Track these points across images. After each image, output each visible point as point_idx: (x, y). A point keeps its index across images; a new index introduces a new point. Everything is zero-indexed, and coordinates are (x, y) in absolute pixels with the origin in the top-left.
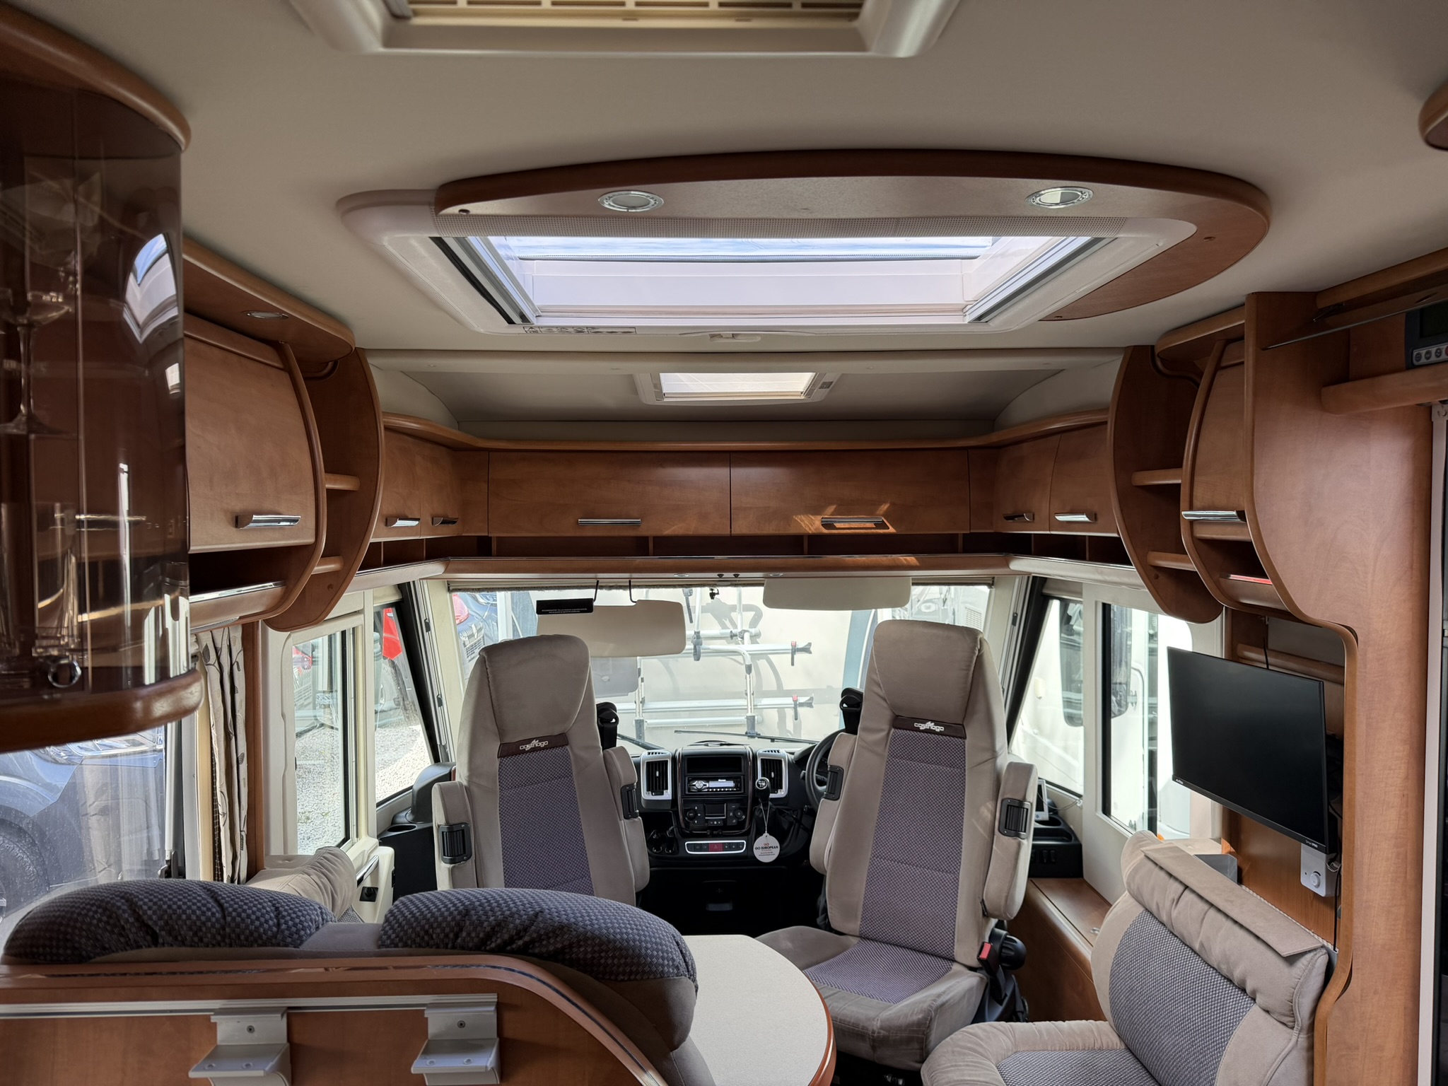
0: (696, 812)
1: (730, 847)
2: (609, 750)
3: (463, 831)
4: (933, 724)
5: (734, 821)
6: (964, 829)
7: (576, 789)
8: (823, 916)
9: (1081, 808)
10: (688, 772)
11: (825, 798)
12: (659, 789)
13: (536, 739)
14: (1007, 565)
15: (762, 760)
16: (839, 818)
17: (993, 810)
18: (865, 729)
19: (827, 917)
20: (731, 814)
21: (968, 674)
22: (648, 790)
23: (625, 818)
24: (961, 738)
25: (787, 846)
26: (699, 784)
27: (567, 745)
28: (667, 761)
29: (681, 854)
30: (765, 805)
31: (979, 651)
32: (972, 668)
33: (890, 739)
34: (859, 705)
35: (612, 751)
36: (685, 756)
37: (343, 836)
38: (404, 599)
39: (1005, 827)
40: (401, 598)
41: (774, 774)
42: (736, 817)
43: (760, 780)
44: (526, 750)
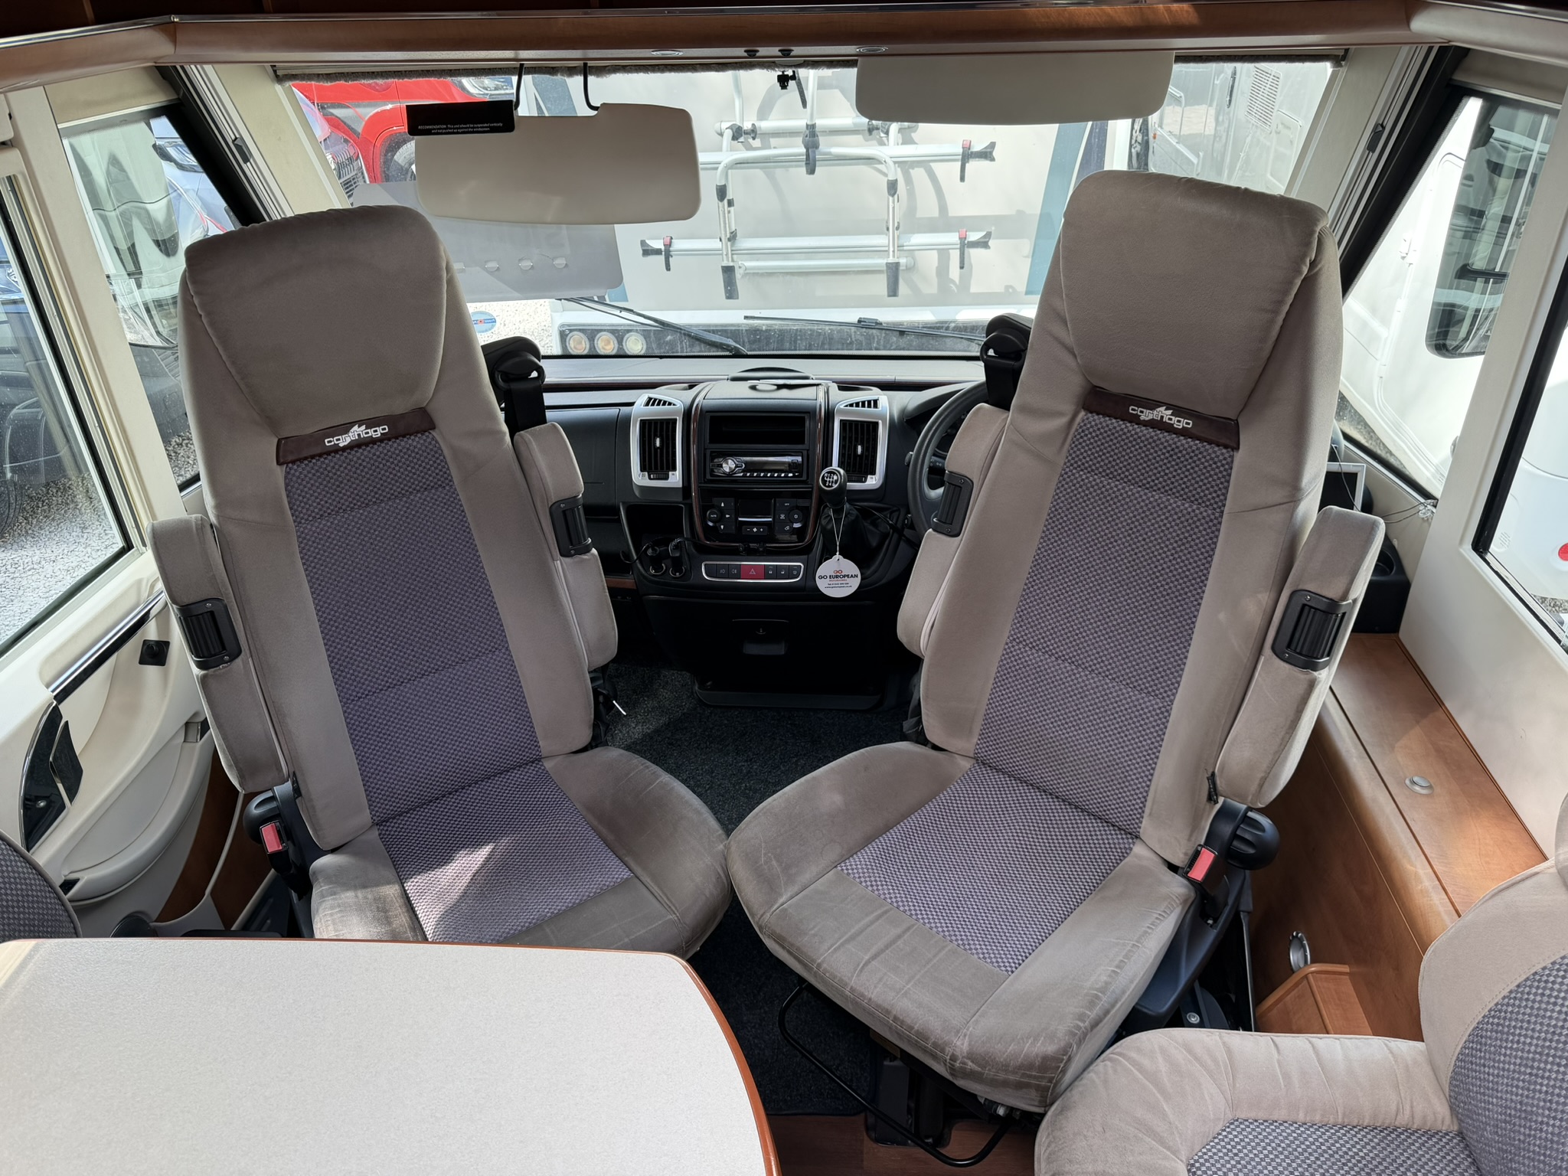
0: (722, 512)
1: (777, 573)
3: (212, 613)
4: (1170, 412)
5: (787, 528)
7: (465, 507)
8: (915, 719)
9: (1427, 521)
10: (712, 441)
11: (934, 530)
12: (662, 468)
13: (360, 423)
14: (1405, 24)
15: (843, 423)
16: (956, 564)
17: (1269, 610)
18: (1024, 409)
19: (920, 722)
20: (782, 517)
21: (1272, 321)
22: (643, 469)
23: (562, 555)
24: (1226, 447)
26: (729, 465)
27: (433, 428)
28: (676, 420)
29: (692, 581)
30: (838, 511)
31: (1313, 264)
32: (1286, 308)
33: (1073, 430)
34: (1019, 355)
35: (533, 435)
36: (707, 412)
37: (120, 544)
38: (179, 99)
39: (1289, 646)
40: (175, 97)
41: (863, 449)
42: (792, 521)
43: (828, 473)
44: (341, 445)
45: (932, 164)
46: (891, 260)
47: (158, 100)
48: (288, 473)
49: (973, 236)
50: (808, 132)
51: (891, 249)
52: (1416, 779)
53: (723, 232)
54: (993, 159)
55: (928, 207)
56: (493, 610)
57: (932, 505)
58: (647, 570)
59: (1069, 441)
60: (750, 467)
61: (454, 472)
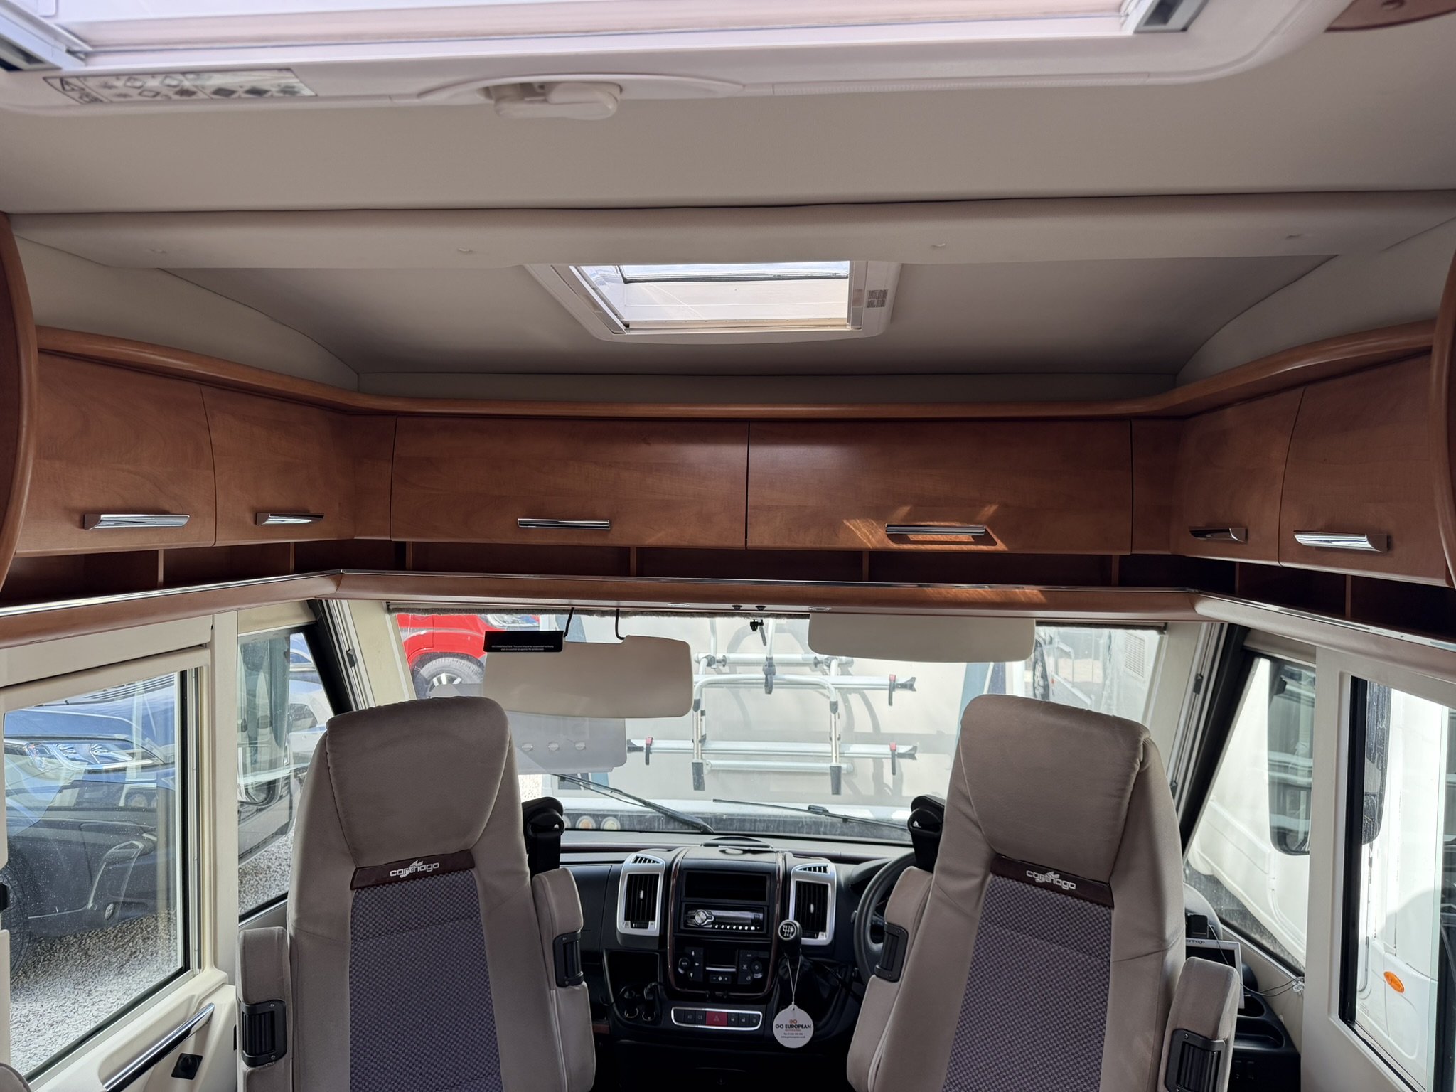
0: (692, 960)
1: (738, 1021)
2: (543, 876)
3: (272, 1013)
4: (1058, 876)
5: (749, 978)
6: (1103, 1065)
7: (485, 937)
9: (1301, 995)
10: (687, 895)
11: (877, 976)
12: (643, 918)
13: (419, 859)
14: (1192, 608)
15: (798, 883)
16: (897, 1006)
18: (946, 871)
20: (745, 967)
21: (1120, 804)
22: (627, 918)
23: (559, 985)
24: (1104, 906)
25: (826, 1024)
26: (701, 917)
27: (473, 867)
28: (658, 875)
29: (662, 1025)
30: (794, 962)
31: (1142, 764)
32: (1129, 794)
33: (985, 889)
34: (937, 827)
35: (547, 876)
36: (686, 869)
37: (180, 965)
38: (316, 621)
39: (1178, 1082)
40: (314, 620)
41: (815, 907)
42: (753, 972)
43: (786, 924)
44: (401, 877)
45: (865, 691)
46: (834, 764)
47: (302, 621)
48: (356, 897)
49: (902, 749)
50: (767, 663)
51: (834, 755)
53: (695, 735)
54: (915, 690)
55: (863, 724)
56: (492, 1034)
57: (874, 957)
58: (622, 1014)
59: (983, 898)
60: (718, 920)
61: (482, 905)
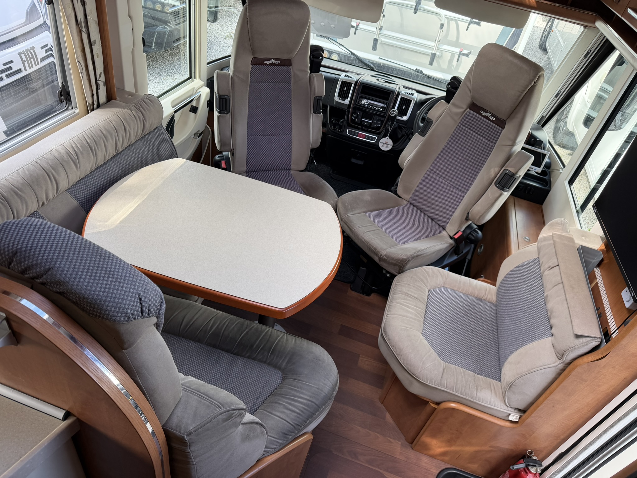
0: (358, 115)
1: (368, 138)
2: (314, 74)
3: (226, 99)
4: (490, 114)
5: (375, 125)
6: (479, 175)
7: (292, 91)
8: (395, 187)
9: (561, 173)
10: (361, 93)
11: (418, 133)
12: (344, 97)
13: (274, 59)
14: (594, 23)
15: (402, 98)
16: (420, 144)
17: (497, 173)
18: (453, 104)
19: (397, 188)
20: (375, 122)
22: (338, 96)
23: (313, 112)
24: (501, 128)
25: (397, 145)
26: (364, 102)
27: (291, 66)
28: (352, 83)
29: (343, 134)
30: (392, 124)
31: (536, 82)
32: (525, 92)
33: (464, 114)
34: (457, 89)
35: (315, 75)
36: (363, 83)
37: (188, 76)
39: (499, 183)
41: (405, 107)
42: (377, 124)
44: (267, 63)
46: (434, 52)
48: (252, 67)
49: (465, 52)
51: (435, 48)
52: (527, 237)
54: (480, 26)
57: (419, 127)
58: (331, 127)
59: (462, 116)
60: (370, 104)
61: (292, 79)
